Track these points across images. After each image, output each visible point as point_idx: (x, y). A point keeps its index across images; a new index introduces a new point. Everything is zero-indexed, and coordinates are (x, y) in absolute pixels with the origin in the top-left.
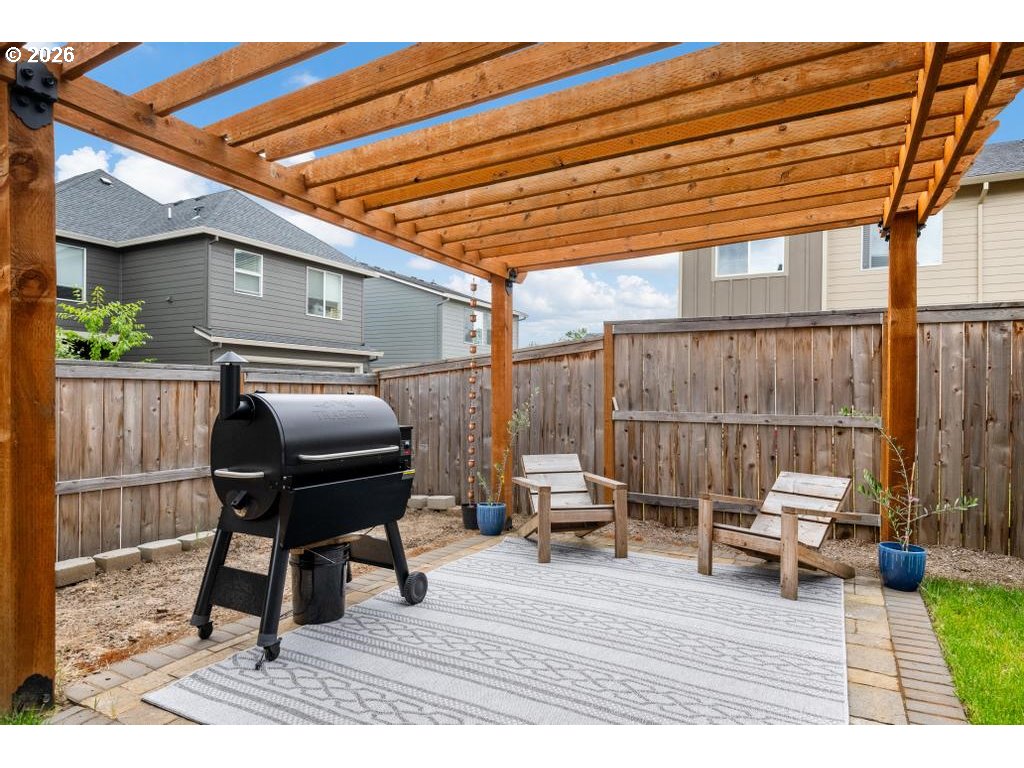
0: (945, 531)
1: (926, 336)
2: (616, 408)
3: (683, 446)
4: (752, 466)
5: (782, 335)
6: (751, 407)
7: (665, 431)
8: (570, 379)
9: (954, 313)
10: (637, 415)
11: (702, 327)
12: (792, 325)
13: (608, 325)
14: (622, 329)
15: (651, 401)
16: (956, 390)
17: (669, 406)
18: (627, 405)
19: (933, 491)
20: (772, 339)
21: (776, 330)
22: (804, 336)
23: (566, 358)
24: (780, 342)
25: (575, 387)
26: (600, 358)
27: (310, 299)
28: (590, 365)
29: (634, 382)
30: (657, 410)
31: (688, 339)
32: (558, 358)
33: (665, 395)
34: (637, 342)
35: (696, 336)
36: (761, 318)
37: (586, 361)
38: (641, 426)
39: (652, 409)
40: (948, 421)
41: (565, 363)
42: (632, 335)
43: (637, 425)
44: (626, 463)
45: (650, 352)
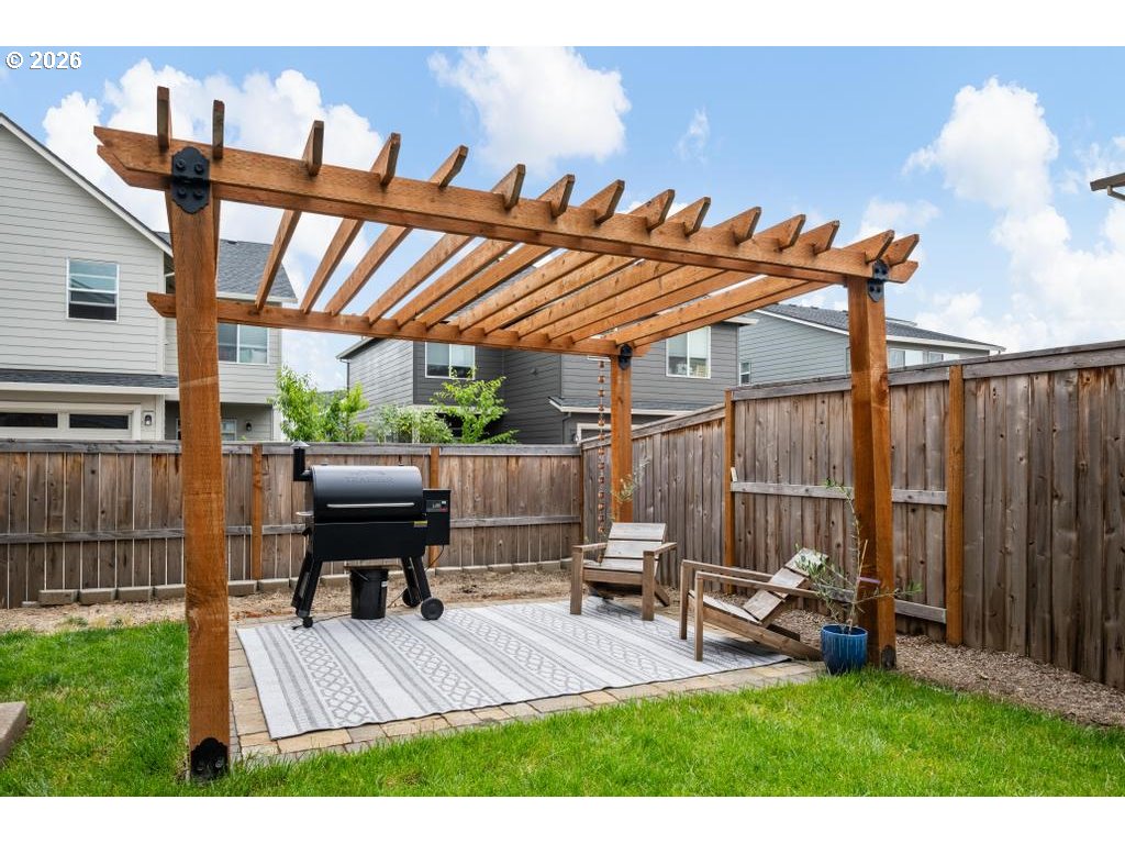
0: (1011, 636)
1: (992, 392)
2: (735, 479)
3: (785, 522)
4: (839, 545)
7: (772, 503)
9: (1016, 363)
10: (751, 487)
11: (797, 391)
13: (729, 392)
14: (738, 395)
15: (761, 472)
16: (1021, 459)
17: (774, 478)
18: (743, 476)
19: (999, 585)
23: (701, 427)
26: (725, 426)
27: (671, 358)
28: (718, 434)
29: (749, 452)
30: (766, 481)
32: (695, 427)
33: (772, 466)
34: (751, 409)
35: (795, 400)
37: (715, 430)
38: (755, 500)
40: (1013, 498)
41: (700, 433)
42: (748, 402)
43: (751, 497)
44: (742, 538)
45: (762, 419)
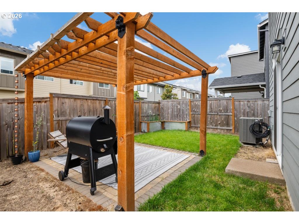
2: (55, 117)
5: (91, 100)
6: (86, 115)
8: (37, 109)
10: (60, 118)
11: (77, 97)
12: (93, 99)
13: (51, 94)
14: (55, 95)
15: (64, 115)
17: (69, 116)
18: (57, 116)
20: (90, 101)
21: (90, 99)
22: (95, 101)
23: (35, 103)
24: (91, 102)
25: (39, 111)
26: (48, 103)
28: (45, 105)
29: (59, 110)
30: (66, 117)
31: (73, 100)
33: (68, 113)
34: (60, 99)
35: (75, 99)
36: (88, 97)
37: (43, 104)
38: (62, 121)
39: (64, 117)
42: (58, 98)
45: (63, 102)
